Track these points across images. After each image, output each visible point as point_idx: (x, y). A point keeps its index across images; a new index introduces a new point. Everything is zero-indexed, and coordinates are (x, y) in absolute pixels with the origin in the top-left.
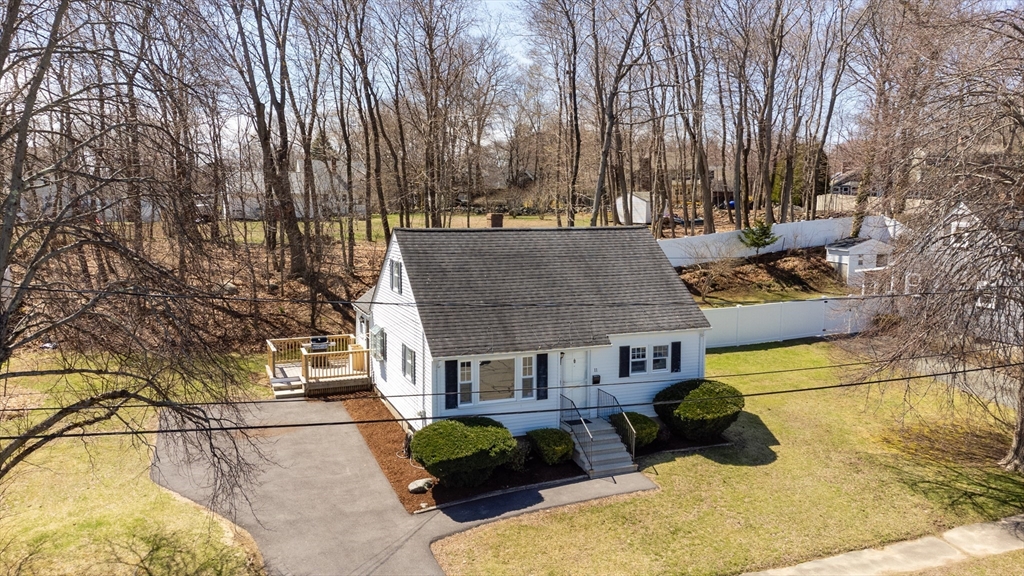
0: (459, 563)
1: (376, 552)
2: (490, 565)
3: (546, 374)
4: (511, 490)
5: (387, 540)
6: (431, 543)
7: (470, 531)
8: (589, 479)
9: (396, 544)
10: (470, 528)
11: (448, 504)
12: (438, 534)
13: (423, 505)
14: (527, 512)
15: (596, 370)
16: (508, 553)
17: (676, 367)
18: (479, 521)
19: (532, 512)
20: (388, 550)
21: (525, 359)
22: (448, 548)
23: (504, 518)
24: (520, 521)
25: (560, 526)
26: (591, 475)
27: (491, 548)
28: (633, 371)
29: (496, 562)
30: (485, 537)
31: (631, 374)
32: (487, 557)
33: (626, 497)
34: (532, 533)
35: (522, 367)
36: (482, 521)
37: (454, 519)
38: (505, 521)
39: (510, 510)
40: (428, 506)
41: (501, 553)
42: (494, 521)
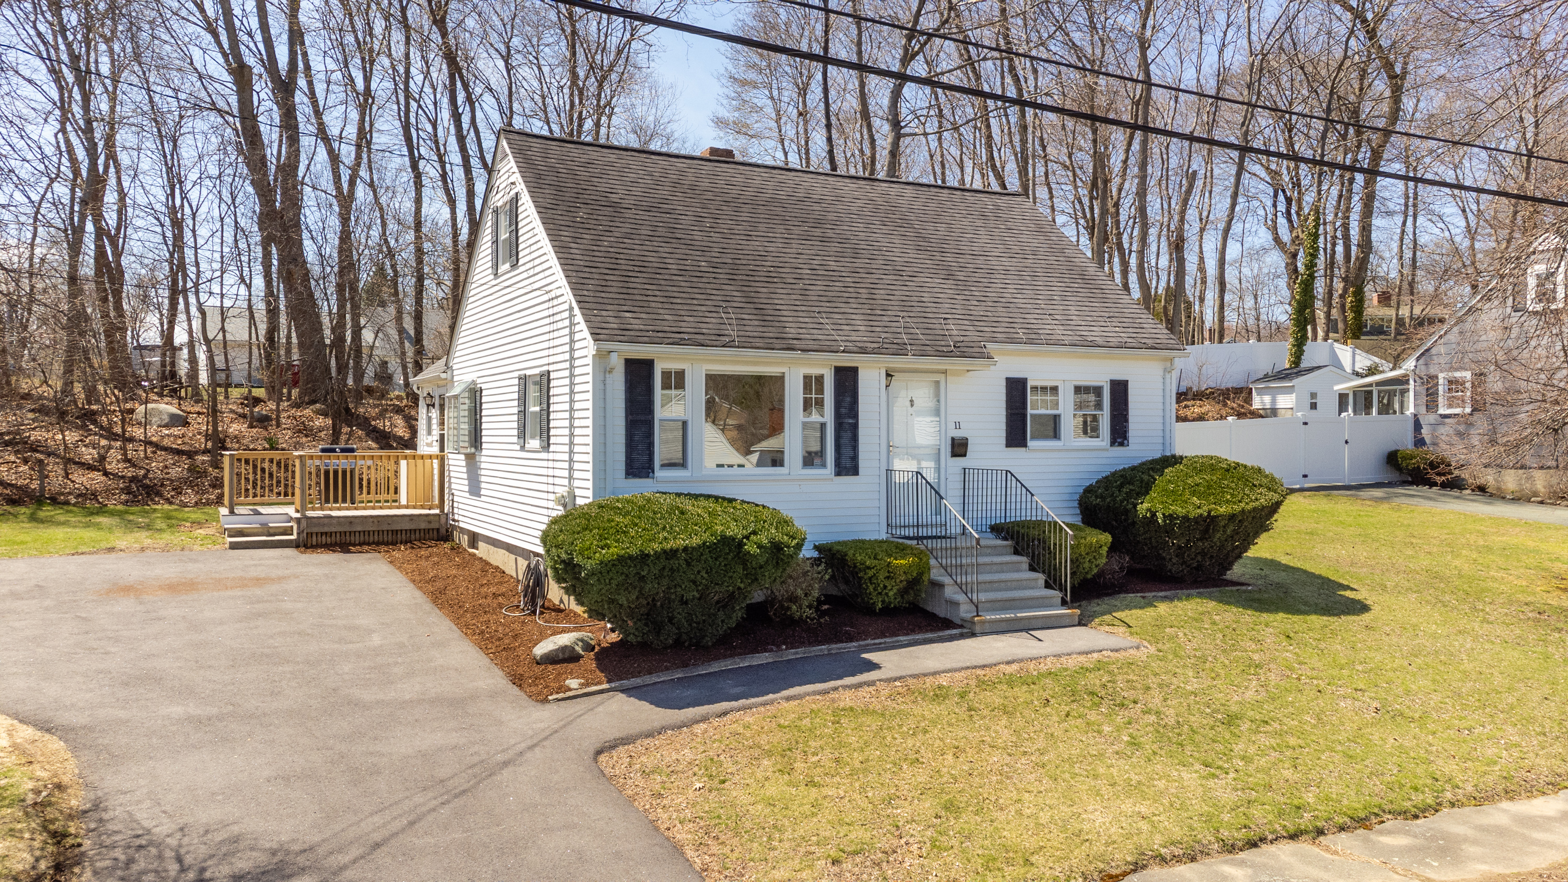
0: (683, 790)
1: (442, 773)
2: (771, 790)
3: (855, 416)
4: (791, 654)
5: (476, 748)
6: (599, 752)
7: (703, 726)
8: (973, 635)
9: (500, 758)
10: (704, 719)
11: (638, 681)
12: (618, 735)
13: (573, 683)
14: (845, 687)
15: (958, 426)
16: (817, 765)
17: (1119, 435)
18: (725, 705)
19: (859, 685)
20: (476, 770)
21: (807, 379)
22: (648, 761)
23: (788, 699)
24: (833, 701)
25: (937, 709)
26: (978, 629)
27: (769, 754)
28: (1033, 438)
29: (790, 784)
30: (748, 734)
31: (1030, 443)
32: (759, 775)
33: (1082, 658)
34: (874, 723)
35: (801, 396)
36: (734, 704)
37: (658, 705)
38: (793, 703)
39: (800, 685)
40: (587, 685)
41: (799, 765)
42: (764, 704)
